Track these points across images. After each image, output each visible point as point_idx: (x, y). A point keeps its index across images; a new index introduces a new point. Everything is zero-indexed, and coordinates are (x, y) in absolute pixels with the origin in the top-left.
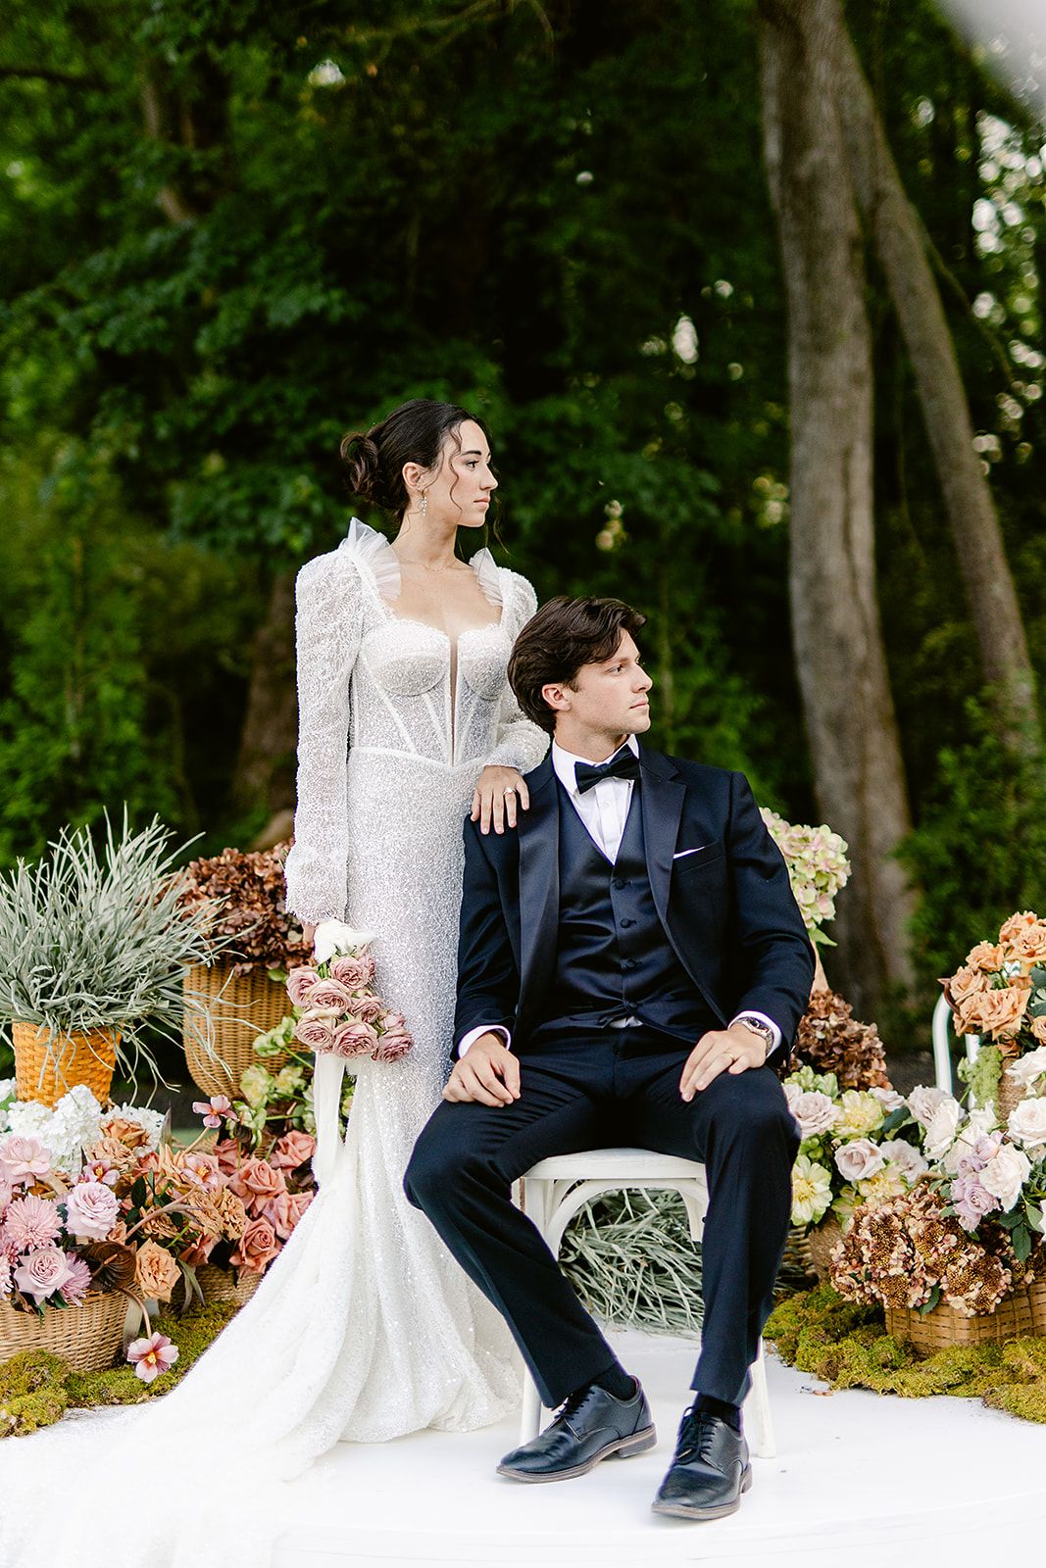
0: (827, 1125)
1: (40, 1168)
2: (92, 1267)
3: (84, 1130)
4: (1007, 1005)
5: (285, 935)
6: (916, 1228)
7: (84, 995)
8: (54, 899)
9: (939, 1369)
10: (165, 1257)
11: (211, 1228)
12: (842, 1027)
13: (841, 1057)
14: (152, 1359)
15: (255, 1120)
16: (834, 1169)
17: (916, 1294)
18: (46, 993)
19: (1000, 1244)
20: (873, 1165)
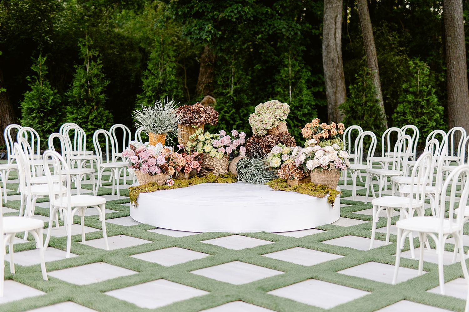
0: (280, 152)
1: (153, 154)
2: (161, 169)
3: (160, 150)
4: (309, 133)
5: (194, 119)
6: (290, 167)
7: (160, 128)
8: (155, 112)
9: (292, 188)
10: (173, 168)
11: (180, 164)
12: (287, 137)
13: (287, 142)
14: (170, 183)
15: (188, 149)
16: (281, 159)
17: (290, 177)
18: (154, 127)
19: (303, 169)
20: (287, 159)
